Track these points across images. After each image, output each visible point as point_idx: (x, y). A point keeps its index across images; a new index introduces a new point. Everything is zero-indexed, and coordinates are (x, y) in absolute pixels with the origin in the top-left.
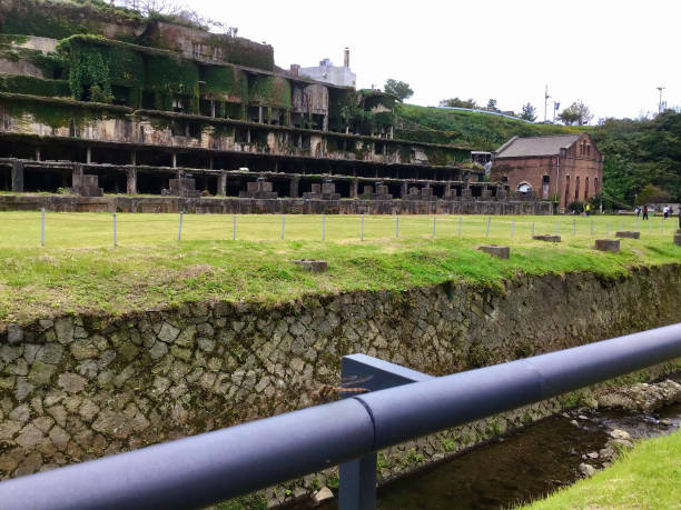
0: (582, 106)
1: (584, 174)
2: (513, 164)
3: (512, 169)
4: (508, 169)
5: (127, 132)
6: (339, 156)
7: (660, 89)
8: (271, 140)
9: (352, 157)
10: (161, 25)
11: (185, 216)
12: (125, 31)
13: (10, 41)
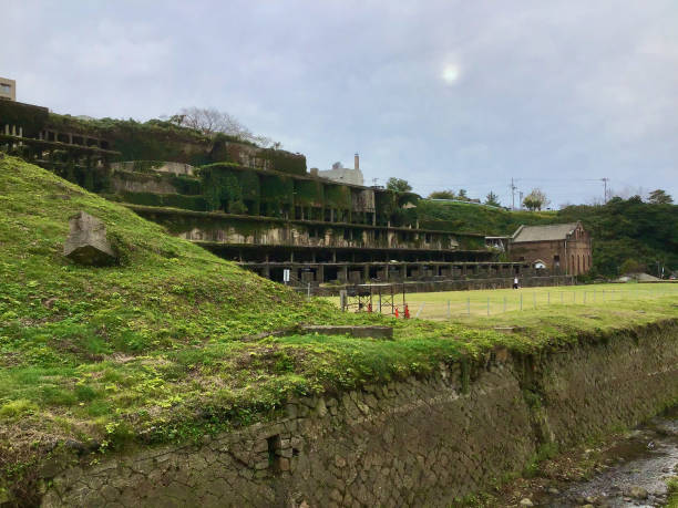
0: (539, 194)
1: (581, 253)
2: (528, 247)
3: (528, 251)
4: (524, 251)
5: (284, 236)
6: (405, 246)
7: (604, 180)
8: (365, 237)
9: (413, 247)
10: (227, 144)
11: (406, 295)
12: (199, 149)
13: (150, 166)
